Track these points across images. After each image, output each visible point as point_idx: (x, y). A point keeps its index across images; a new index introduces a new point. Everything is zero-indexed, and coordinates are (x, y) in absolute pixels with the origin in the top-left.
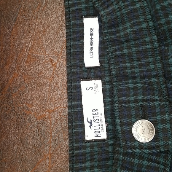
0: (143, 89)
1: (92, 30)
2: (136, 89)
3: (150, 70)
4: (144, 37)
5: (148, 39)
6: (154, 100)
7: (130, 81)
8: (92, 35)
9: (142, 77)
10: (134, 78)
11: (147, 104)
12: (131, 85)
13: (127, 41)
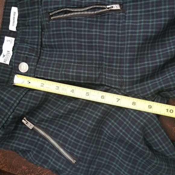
0: (30, 49)
1: (15, 13)
2: (26, 48)
3: (35, 42)
4: (35, 25)
5: (37, 27)
6: (32, 56)
7: (25, 44)
8: (14, 15)
9: (31, 44)
10: (27, 43)
11: (29, 56)
12: (24, 46)
13: (29, 26)
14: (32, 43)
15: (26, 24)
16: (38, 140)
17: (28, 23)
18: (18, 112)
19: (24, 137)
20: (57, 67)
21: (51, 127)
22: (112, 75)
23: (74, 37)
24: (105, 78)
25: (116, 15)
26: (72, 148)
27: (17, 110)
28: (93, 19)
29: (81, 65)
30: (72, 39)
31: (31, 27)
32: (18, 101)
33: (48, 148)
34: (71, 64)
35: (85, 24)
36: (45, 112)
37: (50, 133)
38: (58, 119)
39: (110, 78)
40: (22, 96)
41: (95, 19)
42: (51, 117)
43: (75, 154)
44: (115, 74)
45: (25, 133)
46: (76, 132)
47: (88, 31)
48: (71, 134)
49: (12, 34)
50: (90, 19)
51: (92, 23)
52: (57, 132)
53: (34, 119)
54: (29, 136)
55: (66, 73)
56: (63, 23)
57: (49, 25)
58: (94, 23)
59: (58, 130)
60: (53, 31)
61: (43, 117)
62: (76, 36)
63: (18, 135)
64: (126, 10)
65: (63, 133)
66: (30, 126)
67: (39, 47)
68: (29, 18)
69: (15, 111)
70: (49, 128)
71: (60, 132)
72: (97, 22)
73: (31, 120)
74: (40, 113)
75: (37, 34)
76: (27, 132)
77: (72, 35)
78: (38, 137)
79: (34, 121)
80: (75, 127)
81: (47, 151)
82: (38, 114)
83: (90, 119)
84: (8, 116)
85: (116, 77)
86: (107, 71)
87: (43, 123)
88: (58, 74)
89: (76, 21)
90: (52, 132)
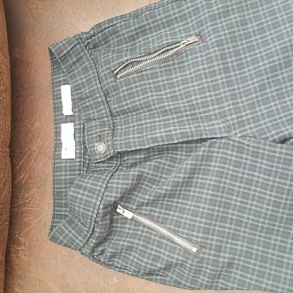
0: (100, 125)
2: (96, 126)
3: (103, 114)
5: (98, 95)
6: (106, 131)
7: (93, 122)
9: (99, 119)
10: (95, 119)
11: (102, 133)
12: (93, 124)
13: (87, 98)
14: (100, 116)
15: (84, 97)
16: (143, 231)
17: (86, 94)
18: (108, 198)
19: (124, 230)
20: (138, 133)
21: (155, 212)
22: (213, 122)
23: (151, 92)
24: (205, 130)
25: (196, 48)
26: (189, 232)
27: (106, 196)
28: (168, 63)
29: (169, 122)
30: (149, 94)
31: (91, 98)
32: (105, 186)
33: (157, 238)
34: (155, 124)
35: (161, 72)
36: (143, 193)
37: (155, 219)
38: (161, 199)
39: (211, 128)
40: (108, 178)
41: (171, 63)
42: (152, 198)
43: (194, 239)
44: (216, 119)
45: (124, 226)
46: (189, 209)
47: (168, 80)
48: (184, 213)
49: (69, 119)
50: (165, 64)
51: (169, 68)
52: (164, 216)
53: (131, 206)
54: (129, 229)
55: (152, 136)
56: (134, 78)
57: (117, 85)
58: (172, 67)
59: (164, 214)
60: (123, 92)
61: (142, 200)
62: (153, 90)
63: (117, 229)
64: (206, 38)
65: (173, 216)
66: (128, 214)
67: (110, 118)
68: (85, 89)
69: (104, 198)
70: (153, 213)
71: (169, 215)
72: (174, 64)
73: (128, 207)
74: (137, 196)
75: (101, 104)
76: (125, 223)
77: (148, 90)
78: (141, 228)
79: (132, 208)
80: (186, 204)
81: (156, 243)
82: (134, 197)
83: (204, 188)
84: (97, 207)
85: (218, 124)
86: (204, 120)
87: (144, 207)
88: (143, 140)
89: (149, 72)
90: (159, 217)
